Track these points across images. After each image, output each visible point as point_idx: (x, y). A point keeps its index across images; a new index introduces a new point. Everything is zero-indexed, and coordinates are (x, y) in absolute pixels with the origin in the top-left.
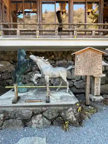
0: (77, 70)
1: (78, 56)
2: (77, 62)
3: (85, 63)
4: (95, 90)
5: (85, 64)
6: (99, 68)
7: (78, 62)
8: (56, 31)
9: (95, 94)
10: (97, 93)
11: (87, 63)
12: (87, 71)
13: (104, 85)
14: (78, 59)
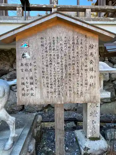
0: (23, 89)
1: (24, 46)
2: (22, 65)
3: (47, 66)
4: (88, 127)
5: (49, 69)
6: (90, 81)
7: (26, 64)
8: (17, 8)
9: (89, 136)
10: (92, 133)
11: (53, 67)
12: (55, 91)
13: (110, 104)
14: (27, 55)
